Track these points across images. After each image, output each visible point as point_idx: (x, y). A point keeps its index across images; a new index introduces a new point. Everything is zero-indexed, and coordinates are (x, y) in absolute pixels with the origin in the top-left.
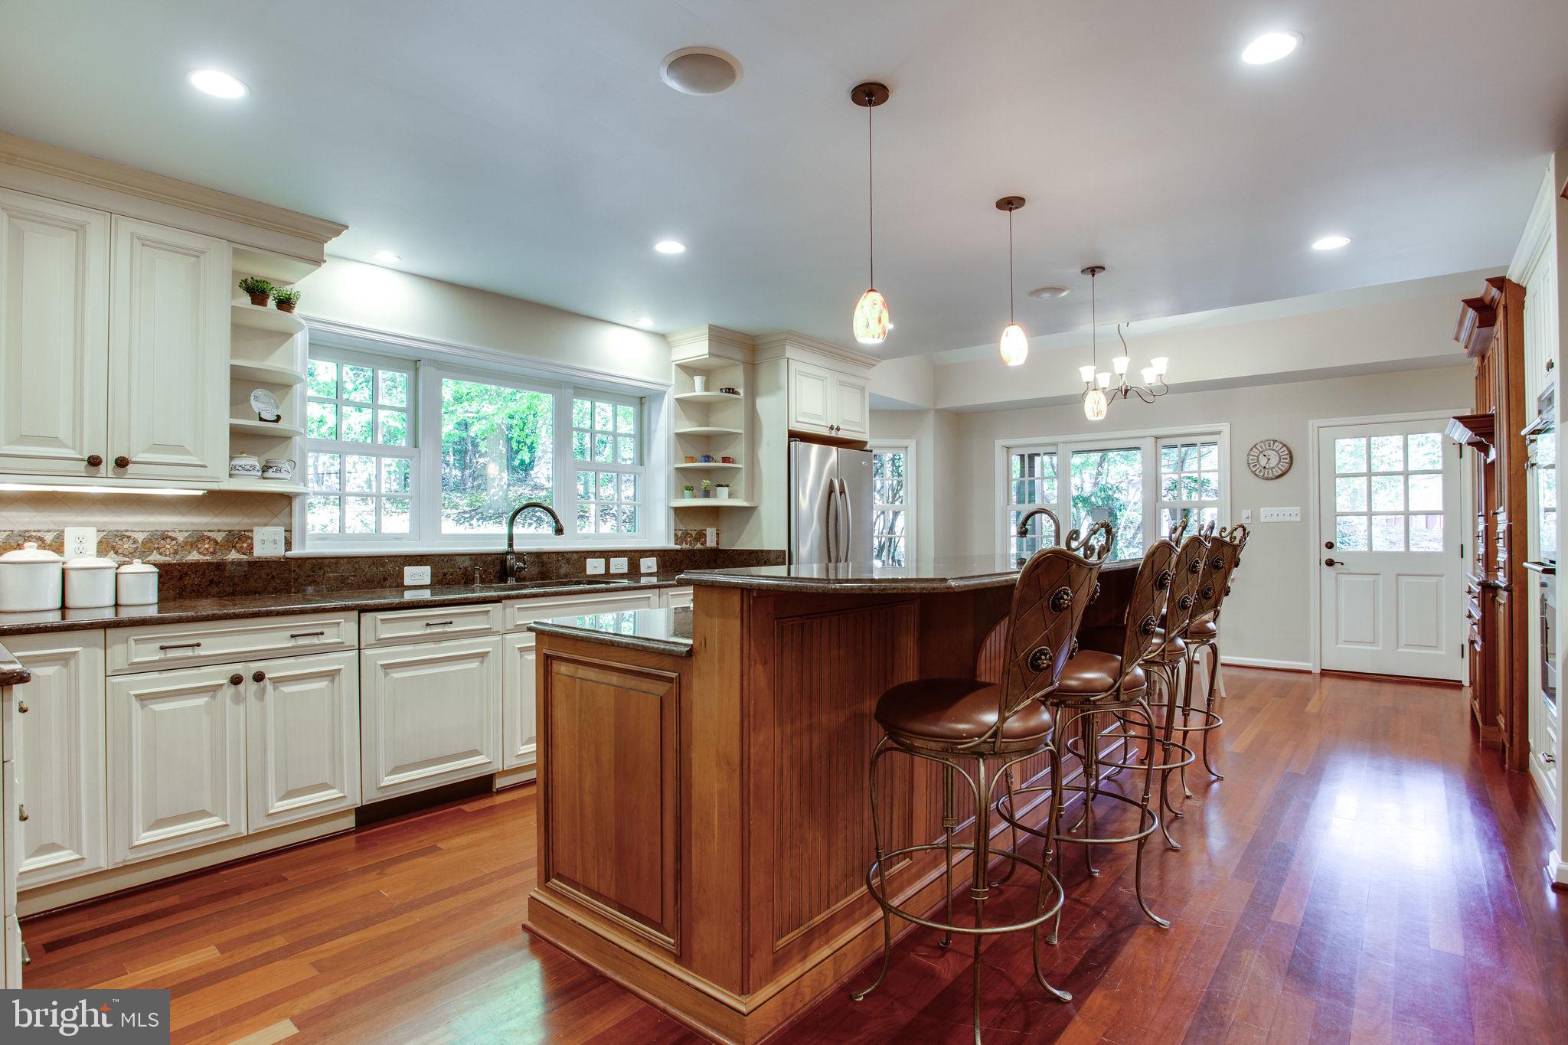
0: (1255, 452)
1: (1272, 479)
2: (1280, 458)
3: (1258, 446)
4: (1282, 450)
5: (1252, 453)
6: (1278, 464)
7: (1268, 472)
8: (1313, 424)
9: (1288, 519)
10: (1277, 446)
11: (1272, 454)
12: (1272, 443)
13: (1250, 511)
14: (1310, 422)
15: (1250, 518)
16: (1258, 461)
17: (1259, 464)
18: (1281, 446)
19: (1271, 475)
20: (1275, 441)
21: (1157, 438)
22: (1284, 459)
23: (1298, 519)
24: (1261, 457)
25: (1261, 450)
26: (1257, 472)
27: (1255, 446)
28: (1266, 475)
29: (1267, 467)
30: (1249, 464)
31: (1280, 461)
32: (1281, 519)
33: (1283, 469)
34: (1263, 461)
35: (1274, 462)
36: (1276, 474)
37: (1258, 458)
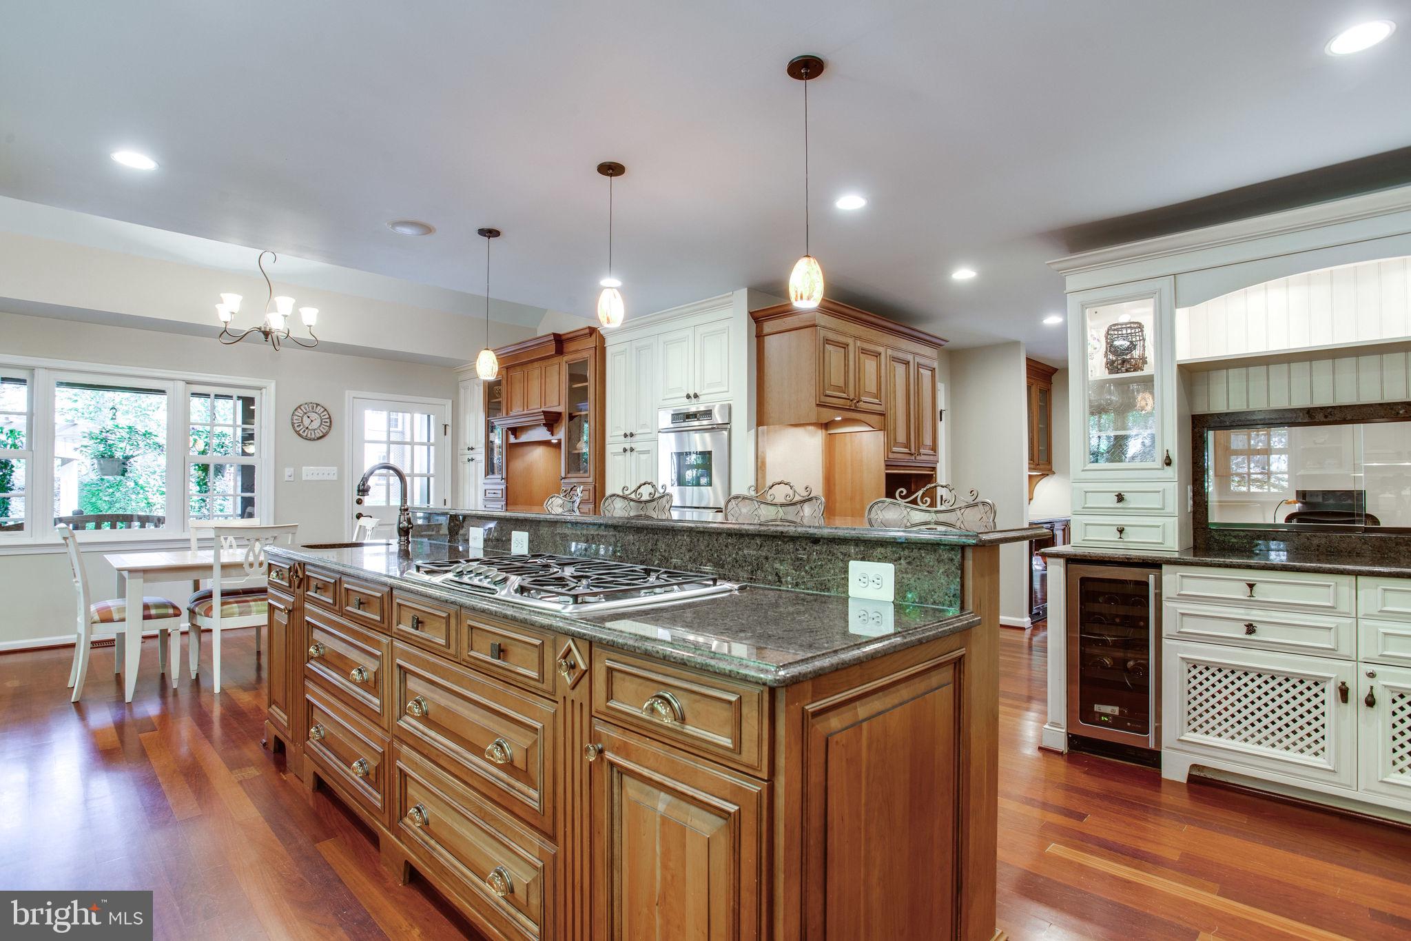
0: (300, 413)
1: (314, 440)
2: (321, 421)
3: (302, 407)
4: (323, 414)
5: (296, 413)
6: (320, 426)
7: (311, 433)
8: (349, 394)
9: (326, 477)
10: (320, 410)
11: (314, 416)
12: (315, 406)
13: (292, 469)
14: (347, 392)
15: (292, 477)
16: (302, 422)
17: (303, 425)
18: (322, 410)
19: (313, 436)
20: (317, 405)
21: (188, 383)
22: (324, 422)
23: (335, 478)
24: (305, 418)
25: (305, 411)
26: (301, 432)
27: (299, 407)
28: (309, 435)
29: (310, 427)
30: (293, 424)
31: (321, 424)
32: (320, 477)
33: (324, 431)
34: (306, 421)
35: (316, 424)
36: (318, 436)
37: (302, 419)
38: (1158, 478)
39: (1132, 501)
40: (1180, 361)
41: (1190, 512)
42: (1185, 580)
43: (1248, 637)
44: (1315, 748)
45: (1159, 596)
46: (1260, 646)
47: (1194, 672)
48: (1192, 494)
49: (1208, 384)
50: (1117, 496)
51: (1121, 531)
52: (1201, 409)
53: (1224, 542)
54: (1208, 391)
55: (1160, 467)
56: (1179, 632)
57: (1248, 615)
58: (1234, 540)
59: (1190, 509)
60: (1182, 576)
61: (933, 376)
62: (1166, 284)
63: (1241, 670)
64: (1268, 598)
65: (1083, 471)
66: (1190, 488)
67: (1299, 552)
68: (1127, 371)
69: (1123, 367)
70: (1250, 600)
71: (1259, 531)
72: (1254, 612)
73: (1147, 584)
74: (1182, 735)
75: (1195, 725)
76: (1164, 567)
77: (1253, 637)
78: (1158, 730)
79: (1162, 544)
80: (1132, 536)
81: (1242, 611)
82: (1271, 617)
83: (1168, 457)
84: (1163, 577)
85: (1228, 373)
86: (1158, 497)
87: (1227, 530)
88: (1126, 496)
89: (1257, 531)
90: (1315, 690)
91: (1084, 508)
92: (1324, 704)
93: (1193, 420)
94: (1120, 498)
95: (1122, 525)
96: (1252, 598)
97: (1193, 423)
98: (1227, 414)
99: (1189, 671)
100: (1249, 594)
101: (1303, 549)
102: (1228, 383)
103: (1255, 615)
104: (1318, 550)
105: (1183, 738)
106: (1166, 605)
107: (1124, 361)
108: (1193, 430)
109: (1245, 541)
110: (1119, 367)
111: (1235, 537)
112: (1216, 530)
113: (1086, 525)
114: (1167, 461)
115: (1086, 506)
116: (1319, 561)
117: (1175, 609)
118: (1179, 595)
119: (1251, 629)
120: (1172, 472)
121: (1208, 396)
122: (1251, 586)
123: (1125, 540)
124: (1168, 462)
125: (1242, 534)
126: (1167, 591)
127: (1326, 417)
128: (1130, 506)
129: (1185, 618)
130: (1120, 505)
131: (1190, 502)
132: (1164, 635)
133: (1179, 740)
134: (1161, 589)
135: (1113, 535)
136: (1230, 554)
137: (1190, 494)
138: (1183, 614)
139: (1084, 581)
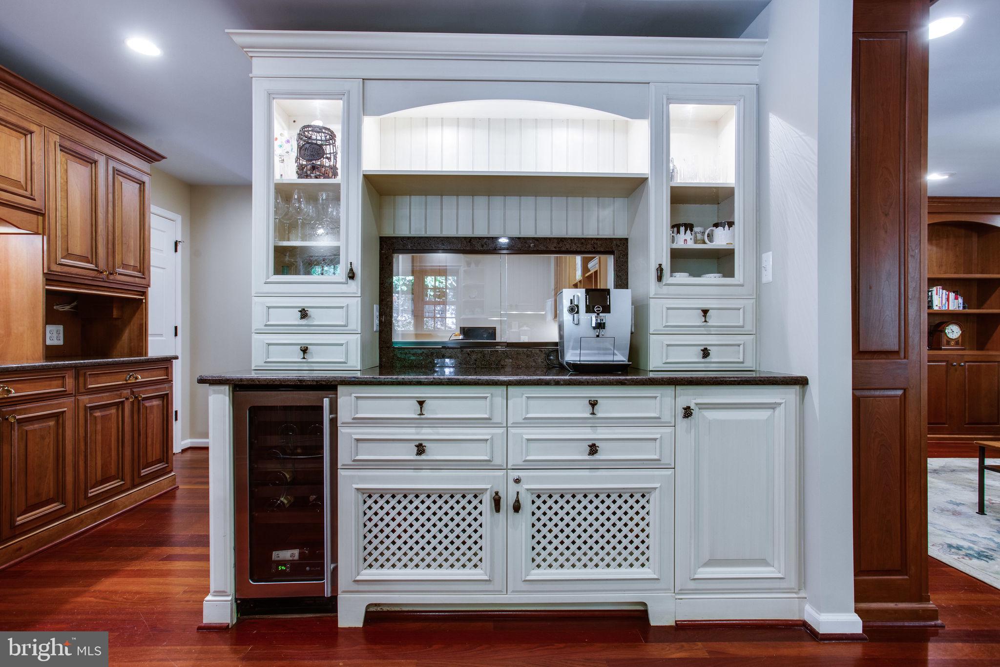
38: (343, 293)
39: (317, 317)
40: (366, 171)
41: (376, 332)
42: (360, 402)
43: (419, 458)
44: (475, 560)
45: (334, 422)
46: (429, 465)
47: (370, 502)
48: (378, 314)
49: (394, 209)
50: (300, 311)
51: (305, 350)
52: (388, 232)
53: (405, 359)
54: (394, 215)
55: (344, 280)
56: (354, 461)
57: (418, 434)
58: (413, 358)
59: (376, 327)
60: (357, 398)
61: (142, 191)
62: (355, 87)
63: (413, 493)
64: (437, 414)
65: (266, 283)
66: (376, 307)
67: (463, 367)
68: (316, 177)
69: (312, 173)
70: (421, 420)
71: (433, 348)
72: (424, 430)
73: (321, 408)
74: (358, 574)
75: (370, 560)
76: (340, 389)
77: (423, 457)
78: (335, 572)
79: (344, 363)
80: (317, 356)
81: (413, 430)
82: (438, 434)
83: (351, 270)
84: (338, 400)
85: (410, 200)
86: (342, 312)
87: (407, 349)
88: (311, 312)
89: (430, 348)
90: (475, 502)
91: (266, 325)
92: (481, 515)
93: (380, 242)
94: (304, 314)
95: (306, 344)
96: (422, 416)
97: (381, 244)
98: (409, 238)
99: (365, 502)
100: (419, 412)
101: (465, 364)
102: (410, 209)
103: (425, 433)
104: (475, 364)
105: (359, 578)
106: (342, 431)
107: (314, 168)
108: (380, 252)
109: (422, 358)
110: (309, 172)
111: (413, 354)
112: (399, 348)
113: (269, 344)
114: (350, 275)
115: (268, 323)
116: (476, 374)
117: (350, 434)
118: (354, 419)
119: (421, 449)
120: (355, 287)
121: (394, 219)
122: (421, 403)
123: (309, 360)
124: (352, 276)
125: (420, 351)
126: (344, 414)
127: (482, 246)
128: (315, 323)
129: (360, 445)
130: (304, 322)
131: (376, 322)
132: (339, 466)
133: (355, 581)
134: (337, 413)
135: (297, 356)
136: (410, 371)
137: (376, 313)
138: (358, 440)
139: (255, 411)
